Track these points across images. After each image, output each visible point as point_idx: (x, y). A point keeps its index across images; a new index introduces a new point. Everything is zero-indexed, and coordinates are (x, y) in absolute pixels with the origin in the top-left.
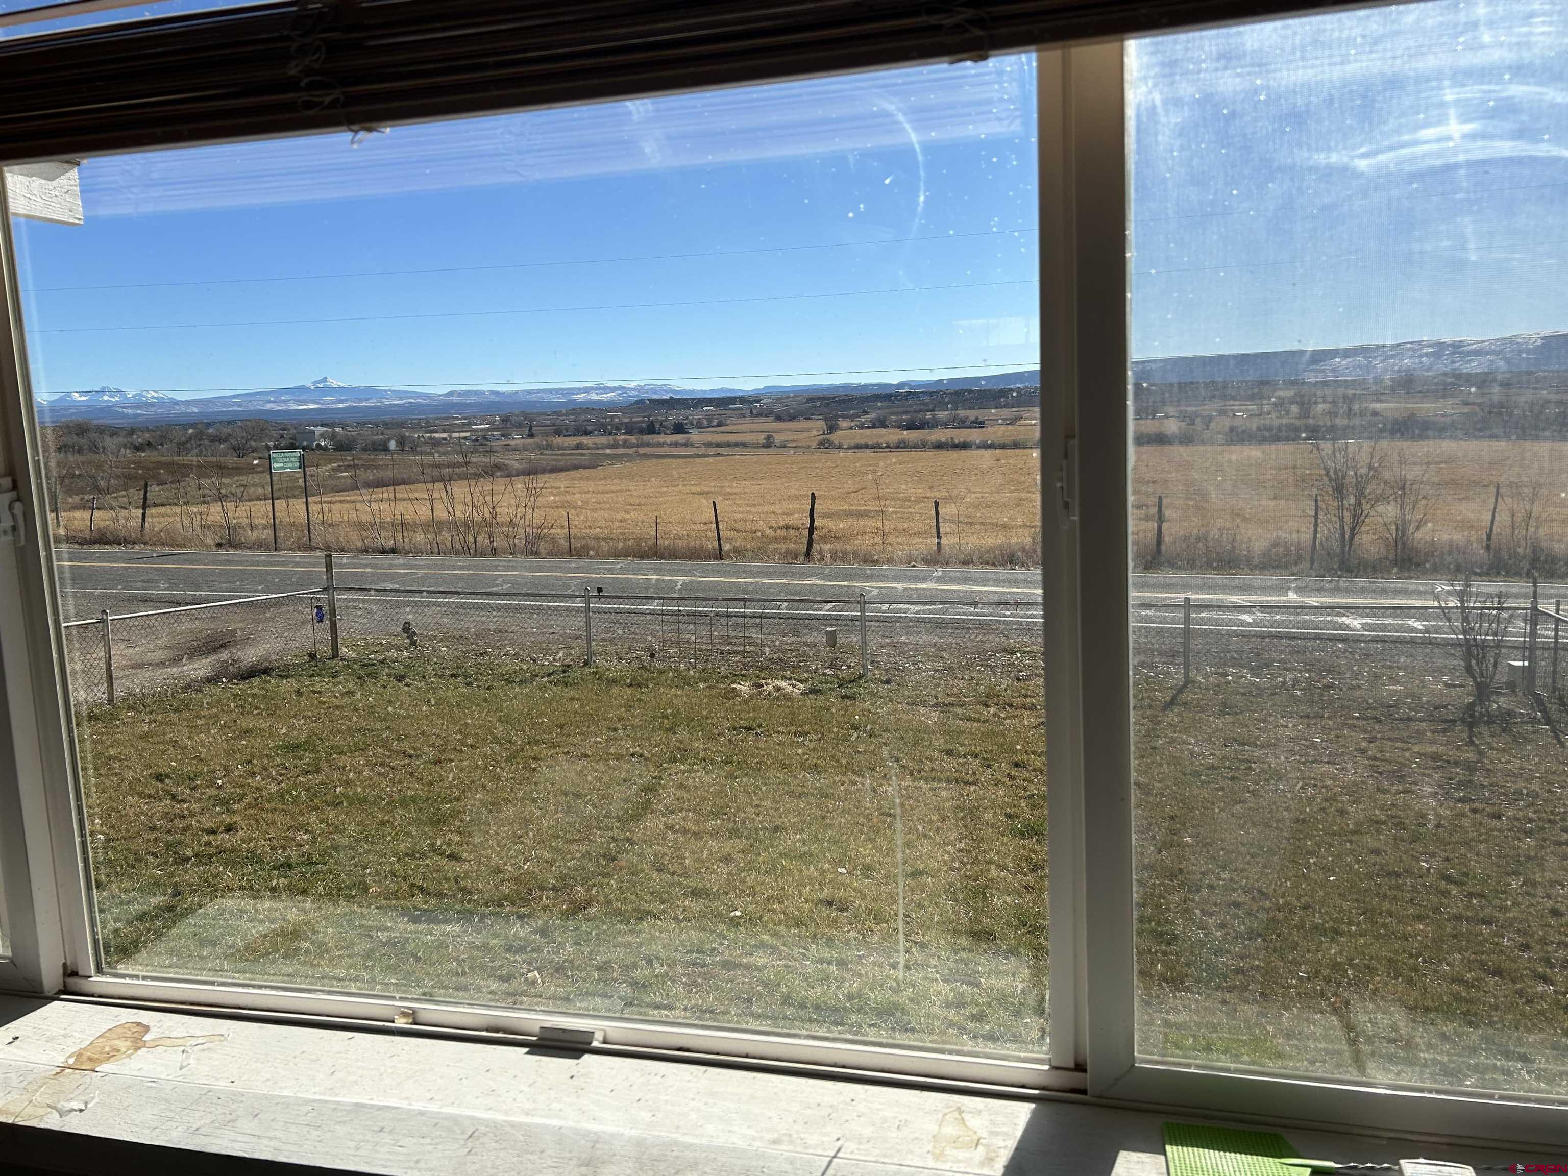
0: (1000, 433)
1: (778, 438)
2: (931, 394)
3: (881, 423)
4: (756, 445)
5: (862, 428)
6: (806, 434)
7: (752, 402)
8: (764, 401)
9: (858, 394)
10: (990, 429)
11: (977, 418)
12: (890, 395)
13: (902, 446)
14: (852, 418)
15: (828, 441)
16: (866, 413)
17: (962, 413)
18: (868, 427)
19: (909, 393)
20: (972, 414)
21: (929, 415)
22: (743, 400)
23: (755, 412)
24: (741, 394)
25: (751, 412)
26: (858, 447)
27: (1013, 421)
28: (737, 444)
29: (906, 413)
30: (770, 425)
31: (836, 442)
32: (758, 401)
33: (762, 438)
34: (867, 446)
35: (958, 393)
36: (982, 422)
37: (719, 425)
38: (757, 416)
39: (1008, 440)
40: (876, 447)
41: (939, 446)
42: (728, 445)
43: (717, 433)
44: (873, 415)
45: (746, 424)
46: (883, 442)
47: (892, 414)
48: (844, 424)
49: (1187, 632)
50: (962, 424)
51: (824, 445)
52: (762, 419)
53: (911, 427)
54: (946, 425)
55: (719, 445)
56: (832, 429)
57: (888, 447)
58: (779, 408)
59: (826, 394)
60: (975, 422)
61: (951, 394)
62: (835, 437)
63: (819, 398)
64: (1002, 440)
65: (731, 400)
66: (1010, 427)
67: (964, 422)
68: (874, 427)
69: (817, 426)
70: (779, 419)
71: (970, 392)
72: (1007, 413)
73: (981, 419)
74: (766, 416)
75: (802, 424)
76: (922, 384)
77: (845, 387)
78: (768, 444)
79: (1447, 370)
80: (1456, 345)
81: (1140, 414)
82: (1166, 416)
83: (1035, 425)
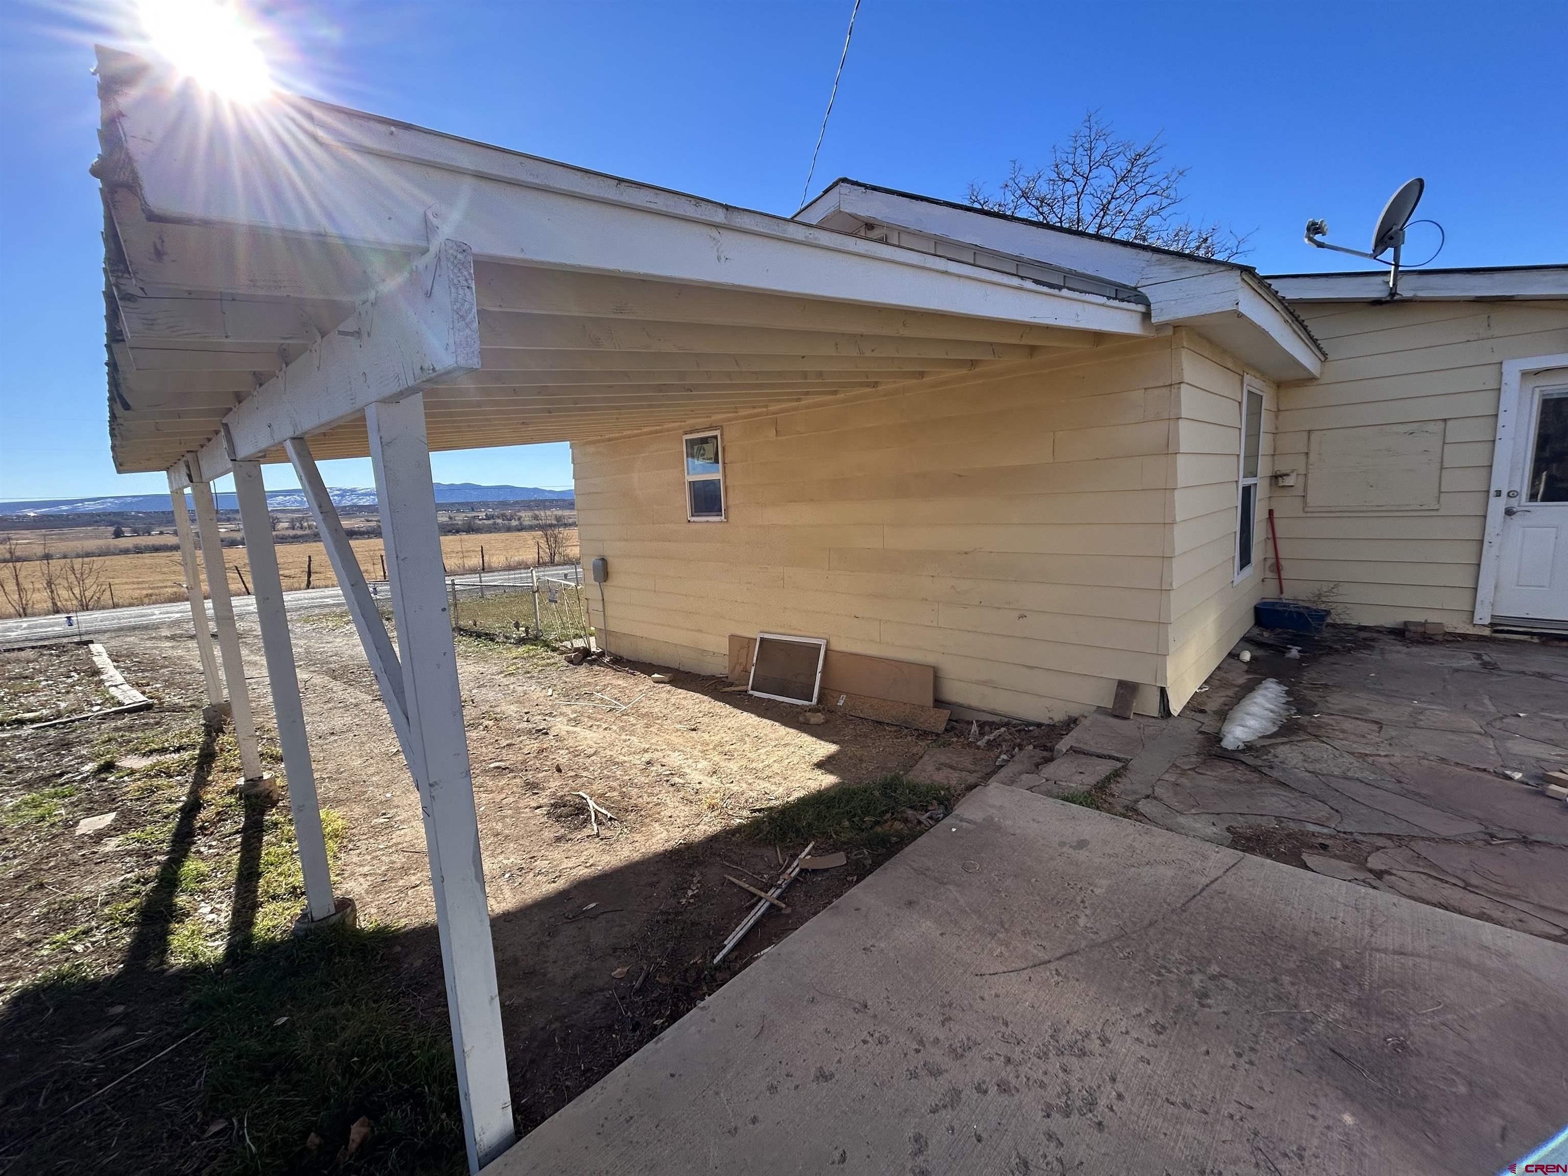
79: (349, 504)
80: (353, 491)
81: (136, 532)
82: (161, 533)
83: (29, 543)
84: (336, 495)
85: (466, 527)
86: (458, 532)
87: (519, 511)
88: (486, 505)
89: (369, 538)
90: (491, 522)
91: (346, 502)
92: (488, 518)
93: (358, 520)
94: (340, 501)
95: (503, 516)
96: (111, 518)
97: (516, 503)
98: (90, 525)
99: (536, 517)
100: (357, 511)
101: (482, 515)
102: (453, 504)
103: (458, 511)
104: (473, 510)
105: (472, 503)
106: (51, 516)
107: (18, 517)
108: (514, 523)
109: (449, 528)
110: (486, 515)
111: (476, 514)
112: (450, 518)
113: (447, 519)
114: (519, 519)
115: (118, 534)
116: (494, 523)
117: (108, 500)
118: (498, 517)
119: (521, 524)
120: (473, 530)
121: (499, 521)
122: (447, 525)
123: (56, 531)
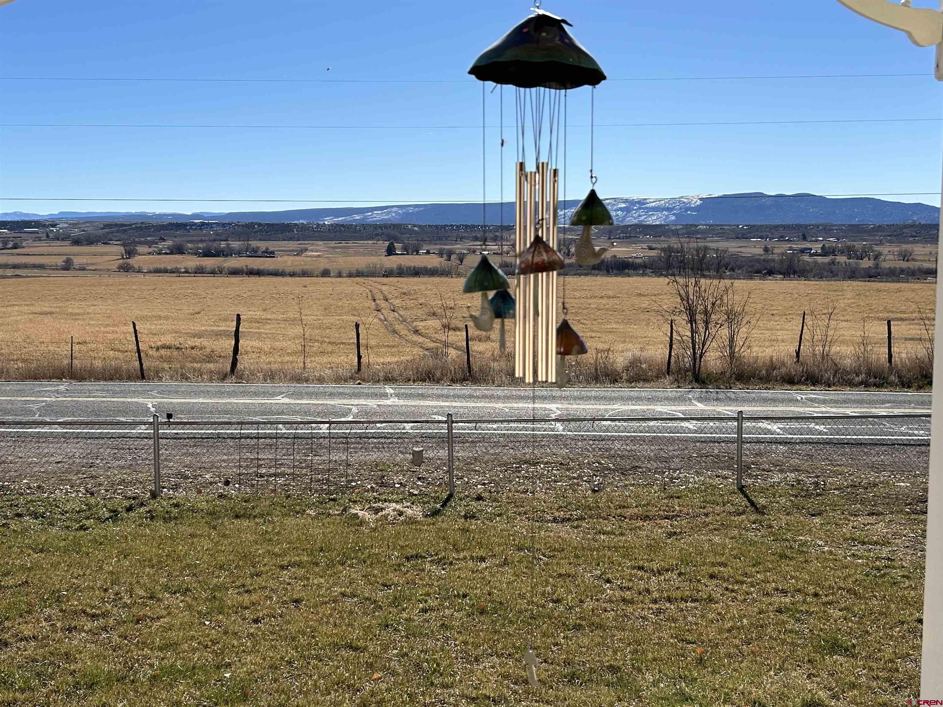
0: (289, 263)
1: (77, 261)
2: (224, 225)
3: (179, 250)
4: (55, 268)
5: (160, 254)
6: (106, 258)
7: (48, 227)
8: (61, 226)
9: (154, 222)
10: (279, 259)
11: (267, 249)
12: (185, 225)
13: (200, 271)
14: (150, 244)
15: (128, 264)
16: (163, 240)
17: (254, 244)
18: (166, 254)
19: (203, 224)
20: (263, 245)
21: (223, 245)
22: (37, 224)
23: (51, 235)
24: (36, 219)
25: (48, 236)
26: (157, 271)
27: (300, 252)
28: (34, 266)
29: (202, 241)
30: (68, 249)
31: (136, 266)
32: (54, 226)
33: (60, 261)
34: (166, 271)
35: (250, 226)
36: (272, 253)
37: (15, 247)
38: (53, 239)
39: (298, 269)
40: (175, 271)
41: (235, 272)
42: (25, 266)
43: (13, 254)
44: (169, 243)
45: (43, 247)
46: (182, 267)
47: (191, 242)
48: (141, 249)
49: (740, 441)
50: (254, 253)
51: (126, 269)
52: (59, 243)
53: (207, 254)
54: (239, 253)
55: (15, 267)
56: (130, 253)
57: (186, 272)
58: (76, 232)
59: (121, 221)
60: (266, 251)
61: (243, 226)
62: (135, 261)
63: (116, 225)
64: (291, 269)
65: (28, 224)
66: (297, 258)
67: (256, 252)
68: (171, 253)
69: (116, 249)
70: (77, 242)
71: (260, 225)
72: (293, 245)
73: (271, 249)
74: (63, 240)
75: (100, 248)
76: (214, 216)
77: (143, 215)
78: (67, 266)
79: (635, 221)
80: (641, 203)
81: (407, 250)
82: (428, 252)
83: (319, 256)
84: (621, 209)
85: (785, 266)
86: (770, 273)
87: (881, 243)
88: (827, 230)
89: (643, 275)
90: (827, 260)
91: (631, 220)
92: (825, 252)
93: (639, 246)
94: (624, 218)
95: (849, 252)
96: (390, 231)
97: (879, 228)
98: (371, 238)
99: (905, 256)
100: (640, 233)
101: (816, 247)
102: (776, 227)
103: (781, 239)
104: (804, 238)
105: (806, 226)
106: (343, 226)
107: (318, 225)
108: (866, 263)
109: (757, 266)
110: (823, 248)
111: (808, 245)
112: (766, 250)
113: (761, 251)
114: (876, 257)
115: (390, 251)
116: (833, 262)
117: (394, 209)
118: (842, 253)
119: (877, 266)
120: (795, 273)
121: (842, 259)
122: (758, 261)
123: (344, 244)
